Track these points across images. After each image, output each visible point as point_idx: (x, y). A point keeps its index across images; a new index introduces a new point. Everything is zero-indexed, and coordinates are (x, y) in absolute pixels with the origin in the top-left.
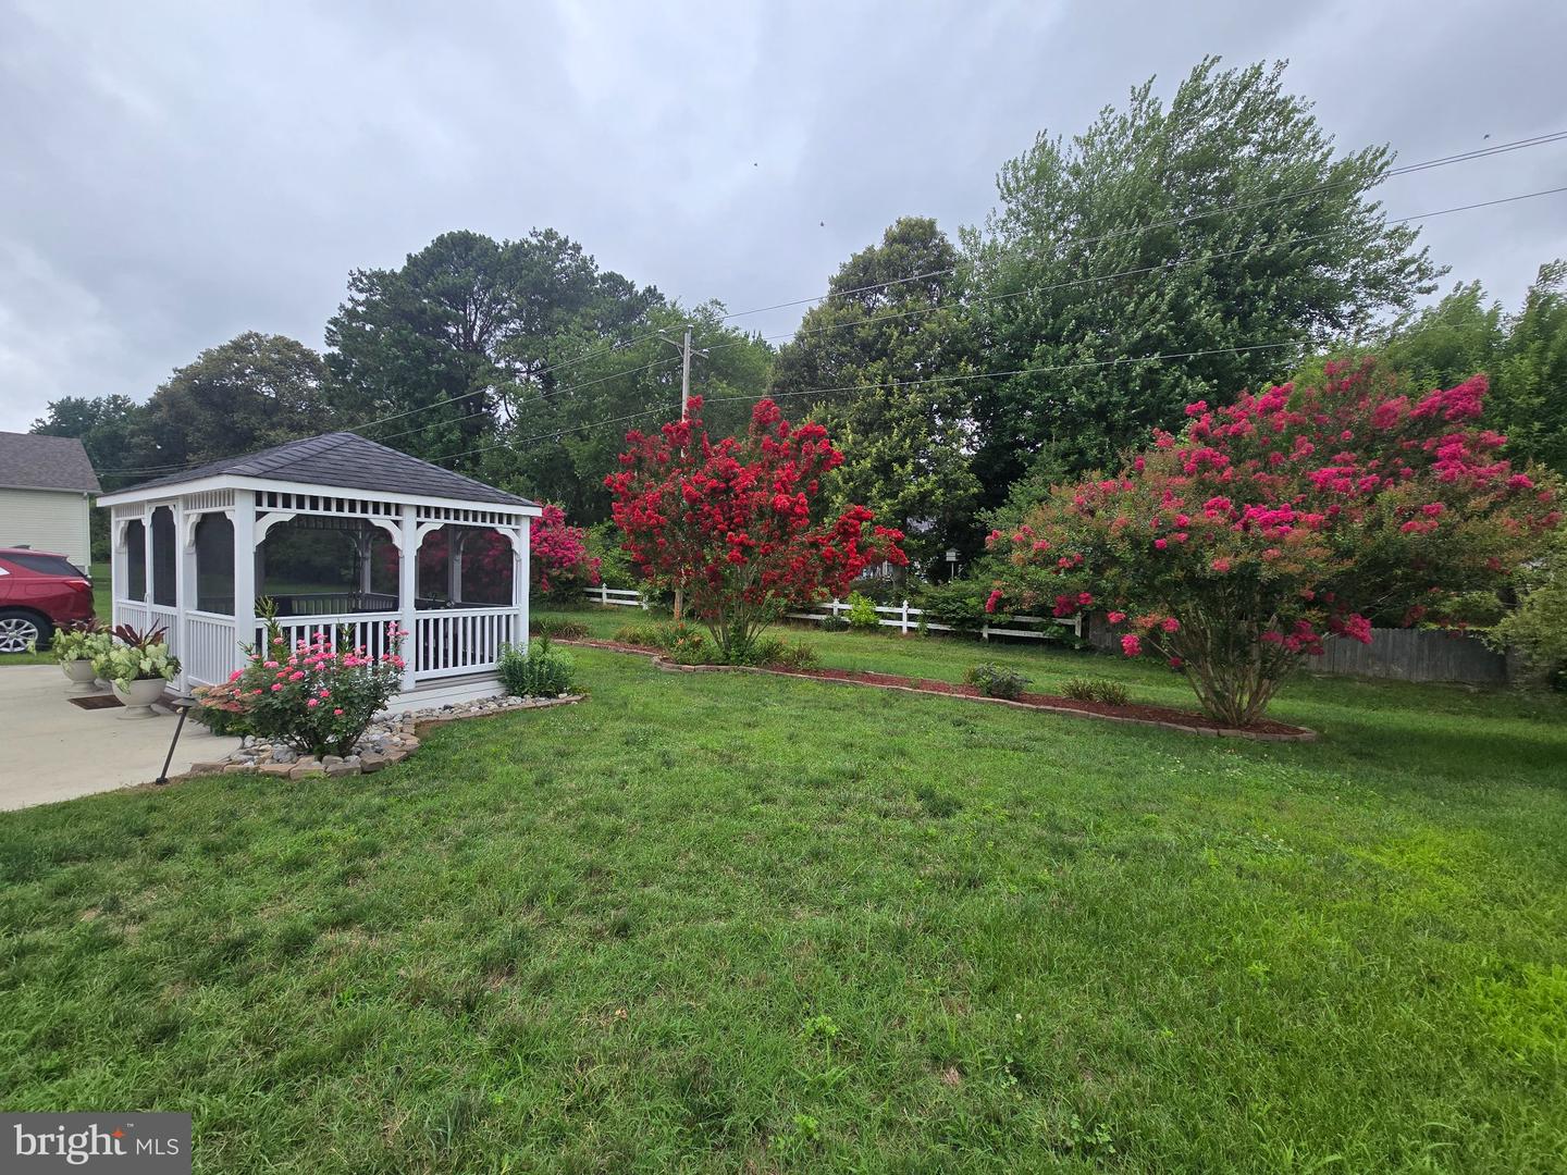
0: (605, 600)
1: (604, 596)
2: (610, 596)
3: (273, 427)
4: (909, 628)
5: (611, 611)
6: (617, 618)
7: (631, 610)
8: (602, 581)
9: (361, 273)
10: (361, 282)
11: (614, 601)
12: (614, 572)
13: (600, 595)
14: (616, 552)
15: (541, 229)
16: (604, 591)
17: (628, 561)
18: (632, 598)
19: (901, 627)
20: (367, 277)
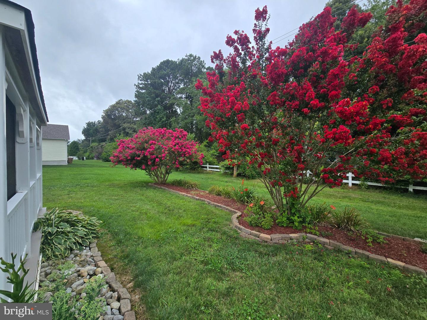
0: (208, 169)
1: (208, 168)
2: (210, 168)
3: (124, 123)
4: (353, 184)
5: (210, 173)
6: (212, 176)
7: (217, 173)
8: (207, 162)
9: (140, 75)
10: (141, 77)
11: (211, 170)
12: (211, 159)
13: (206, 167)
14: (212, 152)
15: (188, 54)
16: (208, 166)
17: (216, 155)
18: (217, 168)
19: (348, 183)
20: (142, 76)
